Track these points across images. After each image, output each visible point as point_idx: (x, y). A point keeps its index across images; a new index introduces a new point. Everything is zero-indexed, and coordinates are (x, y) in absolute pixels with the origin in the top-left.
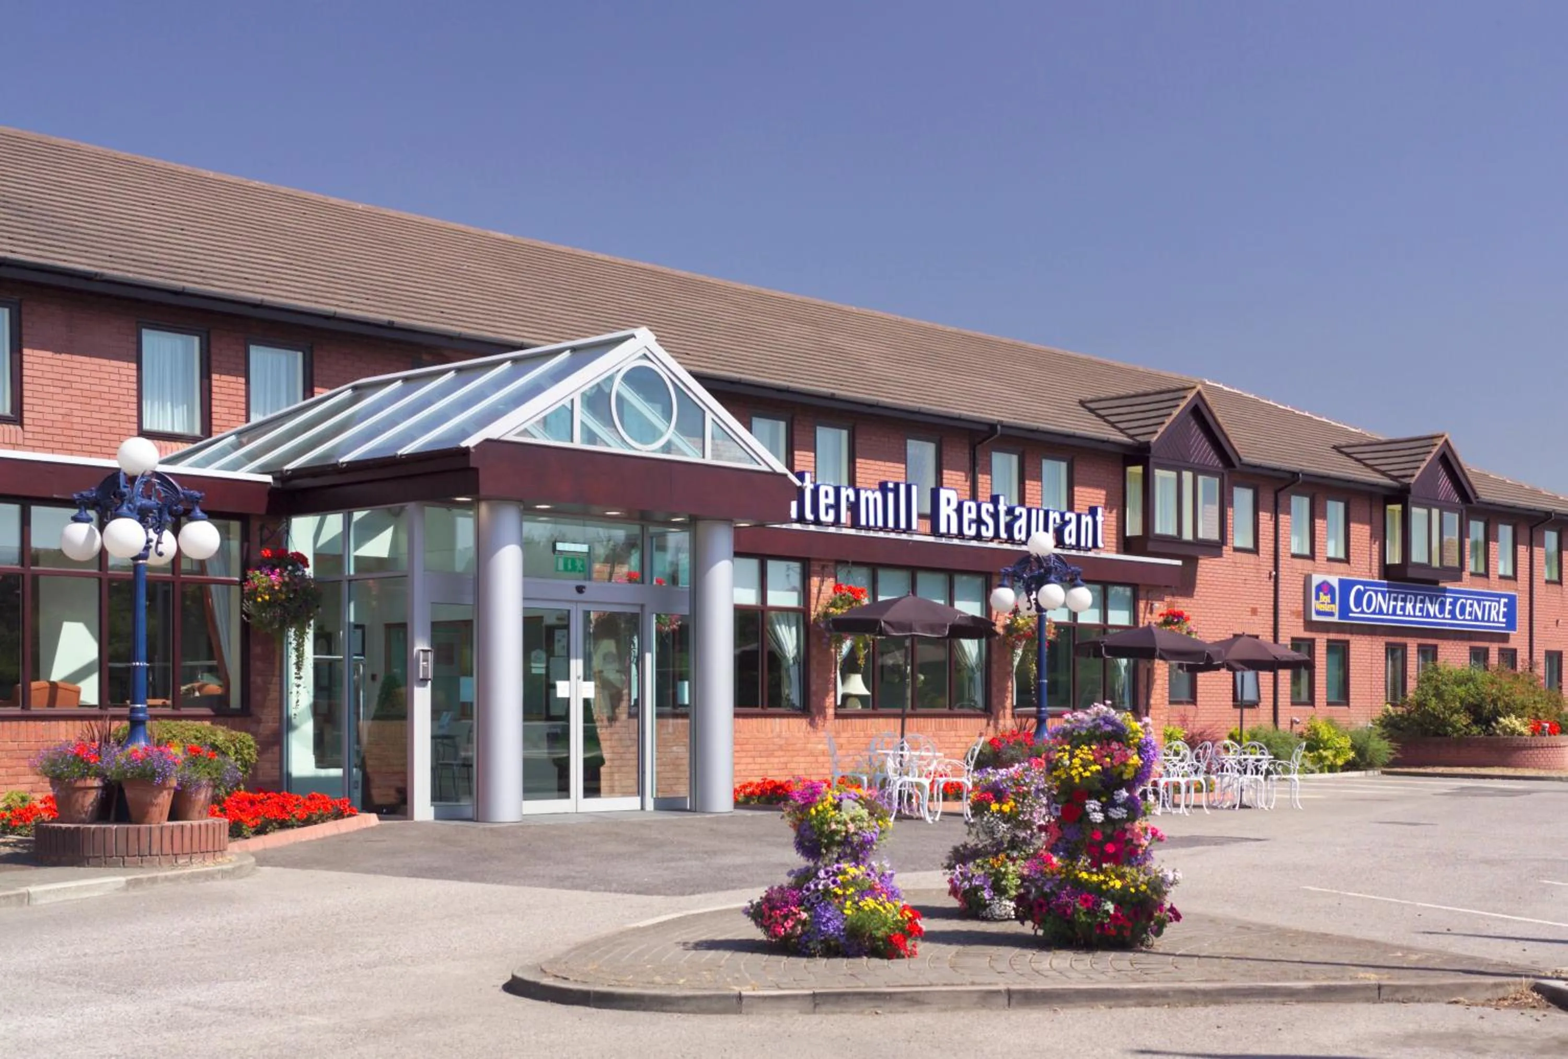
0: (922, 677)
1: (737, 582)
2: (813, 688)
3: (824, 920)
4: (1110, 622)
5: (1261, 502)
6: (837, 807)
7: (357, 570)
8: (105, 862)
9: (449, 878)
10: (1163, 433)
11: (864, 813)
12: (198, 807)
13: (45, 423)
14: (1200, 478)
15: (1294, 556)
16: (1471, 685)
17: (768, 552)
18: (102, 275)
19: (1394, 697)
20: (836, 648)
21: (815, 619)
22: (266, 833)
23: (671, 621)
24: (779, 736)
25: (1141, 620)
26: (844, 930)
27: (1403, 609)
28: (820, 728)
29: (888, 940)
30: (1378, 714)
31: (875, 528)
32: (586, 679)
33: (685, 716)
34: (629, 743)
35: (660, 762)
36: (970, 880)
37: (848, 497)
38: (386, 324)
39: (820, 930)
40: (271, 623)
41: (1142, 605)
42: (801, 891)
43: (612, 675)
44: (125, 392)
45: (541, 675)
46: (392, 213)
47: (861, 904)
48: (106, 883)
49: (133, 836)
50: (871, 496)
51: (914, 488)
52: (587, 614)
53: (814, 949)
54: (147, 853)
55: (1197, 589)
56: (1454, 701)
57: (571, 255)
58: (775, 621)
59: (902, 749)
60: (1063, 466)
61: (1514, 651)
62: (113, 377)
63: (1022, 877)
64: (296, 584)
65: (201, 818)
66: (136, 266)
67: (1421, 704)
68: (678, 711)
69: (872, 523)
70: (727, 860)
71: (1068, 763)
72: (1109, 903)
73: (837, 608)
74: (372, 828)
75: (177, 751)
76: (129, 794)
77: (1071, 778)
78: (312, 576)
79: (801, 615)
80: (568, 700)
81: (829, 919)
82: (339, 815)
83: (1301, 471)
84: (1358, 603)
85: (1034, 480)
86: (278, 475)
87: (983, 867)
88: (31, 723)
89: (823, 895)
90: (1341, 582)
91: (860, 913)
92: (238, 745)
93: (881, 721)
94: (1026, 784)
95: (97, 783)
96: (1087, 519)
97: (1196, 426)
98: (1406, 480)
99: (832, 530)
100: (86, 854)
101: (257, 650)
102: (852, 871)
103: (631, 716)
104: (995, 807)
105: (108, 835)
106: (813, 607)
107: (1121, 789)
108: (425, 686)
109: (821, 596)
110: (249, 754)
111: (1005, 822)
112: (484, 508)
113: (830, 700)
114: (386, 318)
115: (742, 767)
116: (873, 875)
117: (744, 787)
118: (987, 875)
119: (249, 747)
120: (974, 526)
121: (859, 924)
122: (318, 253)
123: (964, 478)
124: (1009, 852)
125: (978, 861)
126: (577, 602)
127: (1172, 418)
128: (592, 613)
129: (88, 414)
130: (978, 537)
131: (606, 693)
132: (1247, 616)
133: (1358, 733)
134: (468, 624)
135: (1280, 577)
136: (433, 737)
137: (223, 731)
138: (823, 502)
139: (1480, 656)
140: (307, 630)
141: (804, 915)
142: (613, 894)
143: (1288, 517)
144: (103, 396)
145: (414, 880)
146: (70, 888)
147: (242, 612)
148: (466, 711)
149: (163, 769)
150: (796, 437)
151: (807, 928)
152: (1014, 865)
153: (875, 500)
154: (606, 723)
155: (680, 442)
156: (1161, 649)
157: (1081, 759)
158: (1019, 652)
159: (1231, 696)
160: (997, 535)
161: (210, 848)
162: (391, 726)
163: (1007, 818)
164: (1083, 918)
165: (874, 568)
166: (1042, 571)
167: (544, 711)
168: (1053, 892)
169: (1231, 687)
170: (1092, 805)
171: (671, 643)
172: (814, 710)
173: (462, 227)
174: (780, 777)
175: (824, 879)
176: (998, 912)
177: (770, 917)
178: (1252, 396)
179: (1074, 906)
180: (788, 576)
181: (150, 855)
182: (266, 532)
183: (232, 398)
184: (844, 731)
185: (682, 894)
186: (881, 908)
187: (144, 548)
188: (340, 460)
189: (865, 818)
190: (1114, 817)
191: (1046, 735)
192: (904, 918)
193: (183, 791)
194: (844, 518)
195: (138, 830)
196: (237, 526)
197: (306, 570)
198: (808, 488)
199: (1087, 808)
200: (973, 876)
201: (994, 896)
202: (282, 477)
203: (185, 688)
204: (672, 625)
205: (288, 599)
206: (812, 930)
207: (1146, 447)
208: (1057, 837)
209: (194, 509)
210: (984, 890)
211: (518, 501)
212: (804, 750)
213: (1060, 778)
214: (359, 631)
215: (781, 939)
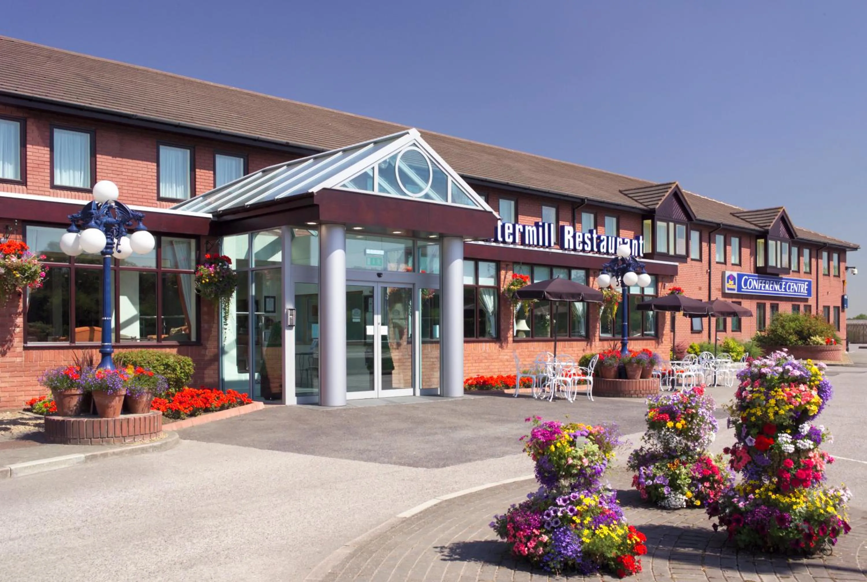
0: (555, 321)
1: (465, 273)
2: (502, 327)
3: (564, 545)
4: (646, 293)
5: (703, 238)
6: (572, 444)
7: (256, 265)
10: (661, 204)
11: (595, 447)
12: (141, 405)
14: (677, 225)
15: (717, 263)
16: (797, 322)
17: (479, 257)
18: (136, 116)
19: (760, 328)
20: (513, 307)
21: (503, 292)
22: (195, 416)
24: (484, 352)
25: (659, 293)
26: (580, 552)
27: (764, 287)
28: (505, 347)
29: (618, 559)
30: (753, 336)
31: (533, 245)
32: (383, 324)
33: (437, 343)
34: (407, 357)
36: (652, 479)
37: (519, 229)
39: (560, 552)
40: (210, 295)
41: (660, 284)
42: (541, 515)
44: (150, 177)
45: (358, 323)
47: (597, 532)
48: (70, 459)
49: (96, 426)
50: (531, 229)
51: (552, 226)
52: (385, 288)
53: (554, 568)
54: (106, 436)
56: (789, 329)
58: (483, 293)
59: (555, 361)
60: (614, 220)
61: (810, 306)
62: (144, 169)
63: (693, 478)
64: (223, 273)
67: (773, 331)
68: (433, 340)
69: (531, 243)
70: (464, 434)
71: (764, 402)
73: (514, 286)
74: (260, 411)
75: (130, 371)
76: (96, 399)
77: (766, 414)
78: (234, 269)
79: (496, 290)
80: (373, 336)
81: (568, 543)
82: (242, 404)
83: (721, 223)
84: (745, 285)
85: (602, 226)
87: (662, 470)
88: (76, 351)
89: (562, 520)
90: (738, 275)
91: (596, 539)
92: (182, 364)
93: (536, 344)
94: (693, 407)
95: (78, 392)
96: (635, 242)
97: (676, 201)
98: (766, 228)
99: (511, 246)
100: (69, 437)
101: (204, 309)
102: (587, 500)
103: (408, 343)
104: (670, 424)
105: (81, 424)
106: (502, 286)
107: (805, 423)
108: (291, 329)
109: (506, 280)
110: (189, 369)
111: (678, 435)
112: (324, 228)
113: (510, 333)
114: (285, 141)
115: (466, 368)
117: (468, 380)
118: (666, 476)
119: (189, 365)
120: (581, 245)
121: (595, 549)
124: (680, 458)
125: (657, 464)
126: (378, 282)
127: (665, 197)
128: (387, 288)
129: (131, 188)
130: (583, 250)
131: (395, 331)
132: (697, 291)
133: (746, 344)
134: (317, 295)
135: (712, 272)
136: (296, 354)
137: (176, 355)
138: (507, 232)
139: (796, 308)
141: (545, 538)
143: (715, 244)
144: (139, 179)
146: (43, 464)
147: (196, 289)
149: (114, 385)
151: (548, 549)
152: (685, 468)
153: (533, 231)
154: (394, 347)
155: (433, 194)
156: (684, 306)
157: (776, 399)
158: (603, 308)
159: (690, 328)
160: (592, 250)
161: (147, 431)
162: (275, 350)
163: (680, 433)
164: (776, 533)
165: (532, 266)
166: (625, 265)
168: (748, 510)
169: (690, 325)
170: (784, 437)
171: (429, 305)
172: (503, 339)
174: (487, 375)
175: (562, 506)
176: (674, 503)
180: (489, 269)
181: (108, 437)
182: (209, 245)
183: (206, 181)
184: (517, 348)
186: (612, 534)
187: (106, 248)
188: (246, 204)
189: (596, 451)
190: (802, 447)
191: (627, 352)
192: (632, 541)
193: (131, 397)
194: (518, 240)
195: (100, 422)
196: (193, 242)
197: (230, 266)
198: (500, 223)
199: (779, 439)
200: (655, 476)
201: (671, 490)
202: (216, 214)
203: (177, 329)
204: (430, 294)
205: (219, 281)
206: (553, 551)
207: (653, 211)
208: (745, 460)
209: (139, 224)
210: (664, 486)
211: (344, 224)
212: (498, 358)
213: (754, 414)
214: (272, 300)
215: (525, 556)
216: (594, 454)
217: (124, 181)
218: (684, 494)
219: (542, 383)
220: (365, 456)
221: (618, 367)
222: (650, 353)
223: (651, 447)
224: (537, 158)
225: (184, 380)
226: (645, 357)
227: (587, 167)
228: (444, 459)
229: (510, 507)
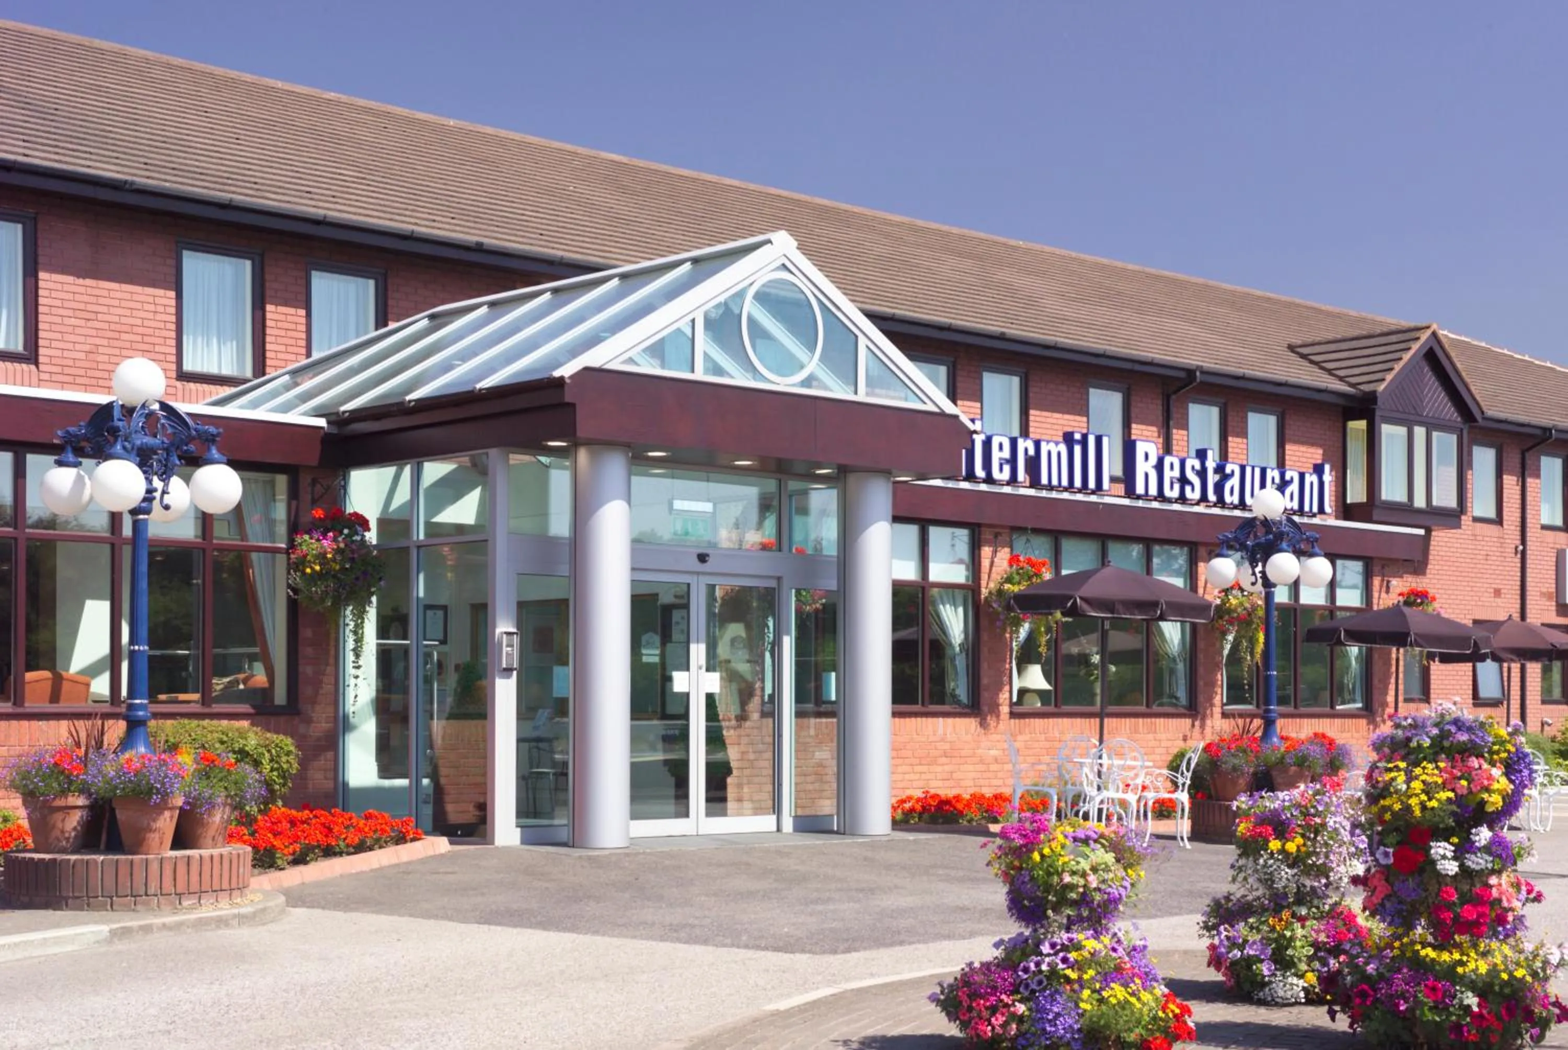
0: (1113, 668)
1: (896, 552)
2: (985, 681)
3: (1050, 1015)
4: (1340, 602)
5: (1505, 464)
7: (427, 535)
8: (88, 905)
9: (531, 926)
10: (1392, 381)
12: (211, 832)
13: (65, 362)
14: (1435, 435)
15: (1544, 527)
17: (929, 516)
18: (132, 183)
20: (1011, 633)
21: (986, 598)
23: (814, 600)
24: (943, 740)
25: (1375, 601)
26: (1079, 1030)
28: (992, 728)
29: (1144, 1045)
31: (1059, 488)
32: (709, 668)
33: (831, 714)
34: (762, 748)
35: (800, 773)
36: (1241, 947)
37: (1026, 450)
38: (473, 245)
39: (1044, 1029)
40: (322, 600)
41: (1376, 581)
42: (1016, 972)
43: (743, 667)
44: (162, 325)
45: (655, 664)
46: (489, 130)
47: (1105, 994)
48: (82, 934)
49: (124, 871)
50: (1054, 449)
51: (1105, 441)
52: (711, 588)
54: (142, 892)
55: (1429, 567)
57: (694, 180)
58: (939, 601)
59: (1100, 757)
60: (1273, 419)
62: (146, 307)
63: (1316, 945)
64: (353, 552)
65: (214, 846)
66: (175, 175)
68: (823, 708)
69: (1055, 482)
70: (889, 901)
71: (1404, 787)
72: (1470, 994)
73: (1013, 584)
74: (442, 856)
75: (186, 759)
76: (121, 815)
77: (1408, 809)
78: (374, 542)
79: (969, 593)
80: (687, 695)
81: (1058, 1015)
82: (401, 839)
83: (1554, 426)
85: (1238, 436)
86: (333, 418)
87: (1259, 930)
88: (25, 723)
89: (1048, 978)
91: (1104, 1007)
92: (273, 751)
93: (1066, 721)
94: (1318, 814)
95: (81, 801)
96: (1311, 479)
97: (1430, 373)
99: (1007, 490)
100: (64, 894)
101: (306, 633)
102: (1091, 944)
103: (764, 715)
104: (1275, 845)
105: (91, 867)
106: (983, 583)
107: (1482, 826)
108: (509, 677)
109: (994, 569)
110: (288, 762)
111: (1289, 866)
112: (583, 455)
113: (1004, 697)
114: (475, 239)
115: (900, 777)
116: (1120, 949)
117: (903, 801)
118: (1266, 941)
119: (288, 754)
120: (1177, 487)
121: (1102, 1022)
122: (397, 168)
123: (1156, 434)
124: (1294, 908)
125: (1251, 920)
126: (698, 573)
127: (1402, 364)
128: (717, 587)
130: (1182, 499)
131: (734, 686)
132: (1488, 598)
134: (565, 601)
135: (1528, 552)
136: (519, 741)
137: (256, 733)
138: (996, 455)
140: (368, 608)
141: (1021, 1008)
142: (743, 951)
143: (1537, 481)
144: (135, 329)
145: (486, 927)
146: (32, 941)
147: (289, 586)
148: (561, 707)
149: (163, 784)
150: (959, 384)
151: (1025, 1026)
152: (1303, 927)
153: (1059, 454)
154: (733, 723)
155: (825, 375)
156: (1416, 634)
157: (1424, 782)
158: (1230, 638)
159: (1471, 692)
160: (1204, 498)
161: (225, 886)
162: (470, 726)
163: (1294, 861)
164: (1429, 1016)
165: (1056, 536)
166: (1271, 536)
167: (659, 710)
168: (1381, 977)
169: (1471, 683)
170: (1441, 849)
171: (813, 626)
172: (985, 708)
173: (568, 147)
174: (946, 792)
175: (1049, 955)
176: (1281, 993)
177: (970, 1009)
178: (1483, 344)
179: (1415, 997)
180: (953, 545)
181: (147, 895)
182: (318, 487)
183: (290, 333)
184: (1020, 733)
185: (834, 952)
186: (1133, 1000)
187: (145, 500)
188: (408, 398)
189: (1110, 864)
190: (1473, 866)
191: (1275, 740)
192: (1167, 1015)
193: (191, 811)
194: (1021, 475)
195: (132, 862)
196: (282, 481)
197: (367, 534)
198: (979, 439)
199: (1433, 851)
200: (1246, 941)
201: (1276, 969)
202: (337, 420)
203: (228, 679)
204: (815, 602)
205: (343, 569)
206: (1033, 1029)
207: (1371, 398)
208: (1381, 892)
209: (209, 449)
210: (1262, 961)
211: (626, 446)
212: (973, 756)
213: (1389, 808)
214: (440, 613)
215: (986, 1041)
216: (1107, 869)
217: (100, 333)
218: (1301, 976)
219: (1072, 807)
220: (682, 935)
221: (1255, 774)
222: (1331, 742)
223: (1246, 893)
224: (1082, 262)
225: (277, 787)
226: (1316, 751)
227: (1211, 283)
228: (847, 940)
229: (964, 966)
